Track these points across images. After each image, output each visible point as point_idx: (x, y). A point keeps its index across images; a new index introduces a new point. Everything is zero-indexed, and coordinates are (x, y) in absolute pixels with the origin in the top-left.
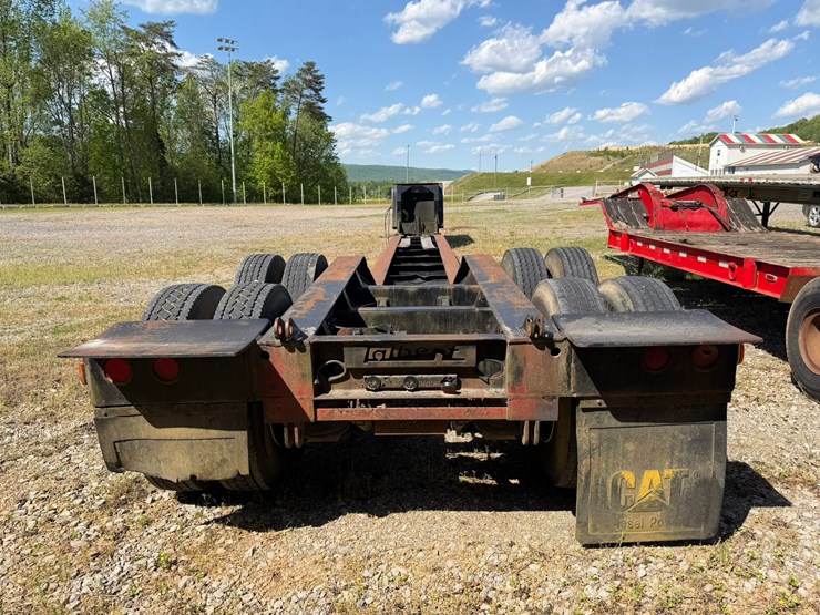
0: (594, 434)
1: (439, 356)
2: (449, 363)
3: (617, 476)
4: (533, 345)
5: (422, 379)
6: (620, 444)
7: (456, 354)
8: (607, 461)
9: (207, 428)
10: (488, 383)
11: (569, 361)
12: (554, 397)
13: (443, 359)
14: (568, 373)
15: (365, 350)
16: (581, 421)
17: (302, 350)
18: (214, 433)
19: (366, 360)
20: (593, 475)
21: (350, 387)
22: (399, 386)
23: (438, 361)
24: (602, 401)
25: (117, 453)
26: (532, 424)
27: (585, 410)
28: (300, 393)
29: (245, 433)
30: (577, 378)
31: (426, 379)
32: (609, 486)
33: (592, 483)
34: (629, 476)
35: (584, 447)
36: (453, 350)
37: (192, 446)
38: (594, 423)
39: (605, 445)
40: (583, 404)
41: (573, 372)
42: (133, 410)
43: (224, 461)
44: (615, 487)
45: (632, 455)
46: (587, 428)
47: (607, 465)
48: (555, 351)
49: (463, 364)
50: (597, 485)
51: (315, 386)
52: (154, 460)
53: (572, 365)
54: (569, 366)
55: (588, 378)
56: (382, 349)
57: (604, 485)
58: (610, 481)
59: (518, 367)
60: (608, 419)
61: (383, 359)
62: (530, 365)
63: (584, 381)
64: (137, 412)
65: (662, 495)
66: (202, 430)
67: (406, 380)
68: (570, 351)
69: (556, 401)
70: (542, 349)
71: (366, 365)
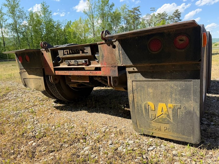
0: (134, 83)
1: (81, 52)
2: (84, 55)
3: (146, 104)
4: (106, 45)
6: (146, 89)
7: (85, 51)
8: (141, 96)
9: (36, 75)
11: (119, 50)
12: (115, 67)
14: (119, 56)
15: (63, 51)
16: (129, 77)
17: (49, 52)
18: (38, 77)
20: (135, 102)
22: (73, 64)
23: (81, 54)
24: (135, 68)
25: (25, 82)
26: (110, 78)
27: (130, 72)
28: (51, 66)
29: (43, 77)
31: (80, 61)
32: (143, 108)
33: (136, 105)
34: (151, 105)
35: (130, 89)
36: (84, 49)
37: (34, 81)
38: (133, 79)
39: (139, 89)
40: (128, 69)
41: (121, 56)
42: (25, 70)
43: (40, 86)
44: (145, 108)
45: (151, 94)
46: (131, 81)
47: (141, 98)
48: (114, 47)
49: (87, 54)
50: (138, 106)
51: (53, 63)
53: (120, 52)
54: (119, 53)
55: (127, 57)
56: (67, 50)
57: (141, 107)
58: (143, 106)
59: (102, 55)
60: (139, 77)
61: (68, 54)
62: (106, 53)
63: (125, 59)
65: (168, 116)
66: (35, 76)
67: (74, 62)
68: (119, 46)
69: (117, 68)
70: (109, 46)
71: (64, 56)
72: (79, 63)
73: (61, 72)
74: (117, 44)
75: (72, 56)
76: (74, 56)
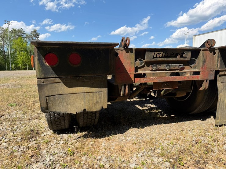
0: (222, 84)
1: (179, 56)
2: (182, 59)
4: (209, 51)
5: (172, 66)
7: (184, 55)
8: (225, 94)
9: (91, 87)
10: (191, 67)
12: (214, 71)
13: (180, 57)
14: (218, 62)
15: (153, 53)
16: (219, 80)
17: (132, 52)
18: (94, 89)
19: (154, 58)
20: (221, 99)
21: (145, 70)
22: (164, 68)
23: (178, 58)
25: (47, 102)
26: (207, 81)
27: (220, 76)
28: (130, 71)
29: (107, 89)
30: (220, 63)
31: (173, 66)
35: (220, 89)
36: (184, 53)
37: (84, 96)
38: (222, 81)
39: (224, 88)
40: (221, 73)
41: (219, 61)
43: (97, 102)
46: (220, 82)
48: (214, 54)
49: (186, 59)
50: (222, 103)
52: (65, 104)
53: (219, 58)
54: (218, 59)
55: (223, 63)
56: (160, 53)
57: (224, 103)
59: (204, 59)
61: (160, 57)
62: (208, 59)
63: (222, 64)
64: (60, 81)
66: (89, 88)
67: (166, 66)
68: (219, 54)
69: (214, 72)
70: (211, 53)
71: (153, 60)
72: (172, 68)
73: (145, 79)
74: (217, 52)
75: (166, 60)
76: (169, 60)
